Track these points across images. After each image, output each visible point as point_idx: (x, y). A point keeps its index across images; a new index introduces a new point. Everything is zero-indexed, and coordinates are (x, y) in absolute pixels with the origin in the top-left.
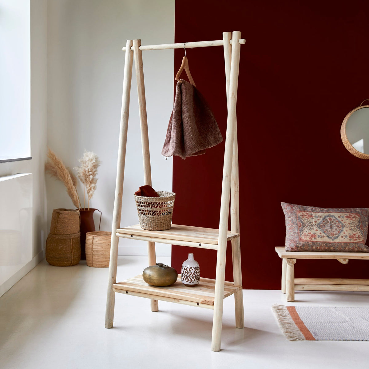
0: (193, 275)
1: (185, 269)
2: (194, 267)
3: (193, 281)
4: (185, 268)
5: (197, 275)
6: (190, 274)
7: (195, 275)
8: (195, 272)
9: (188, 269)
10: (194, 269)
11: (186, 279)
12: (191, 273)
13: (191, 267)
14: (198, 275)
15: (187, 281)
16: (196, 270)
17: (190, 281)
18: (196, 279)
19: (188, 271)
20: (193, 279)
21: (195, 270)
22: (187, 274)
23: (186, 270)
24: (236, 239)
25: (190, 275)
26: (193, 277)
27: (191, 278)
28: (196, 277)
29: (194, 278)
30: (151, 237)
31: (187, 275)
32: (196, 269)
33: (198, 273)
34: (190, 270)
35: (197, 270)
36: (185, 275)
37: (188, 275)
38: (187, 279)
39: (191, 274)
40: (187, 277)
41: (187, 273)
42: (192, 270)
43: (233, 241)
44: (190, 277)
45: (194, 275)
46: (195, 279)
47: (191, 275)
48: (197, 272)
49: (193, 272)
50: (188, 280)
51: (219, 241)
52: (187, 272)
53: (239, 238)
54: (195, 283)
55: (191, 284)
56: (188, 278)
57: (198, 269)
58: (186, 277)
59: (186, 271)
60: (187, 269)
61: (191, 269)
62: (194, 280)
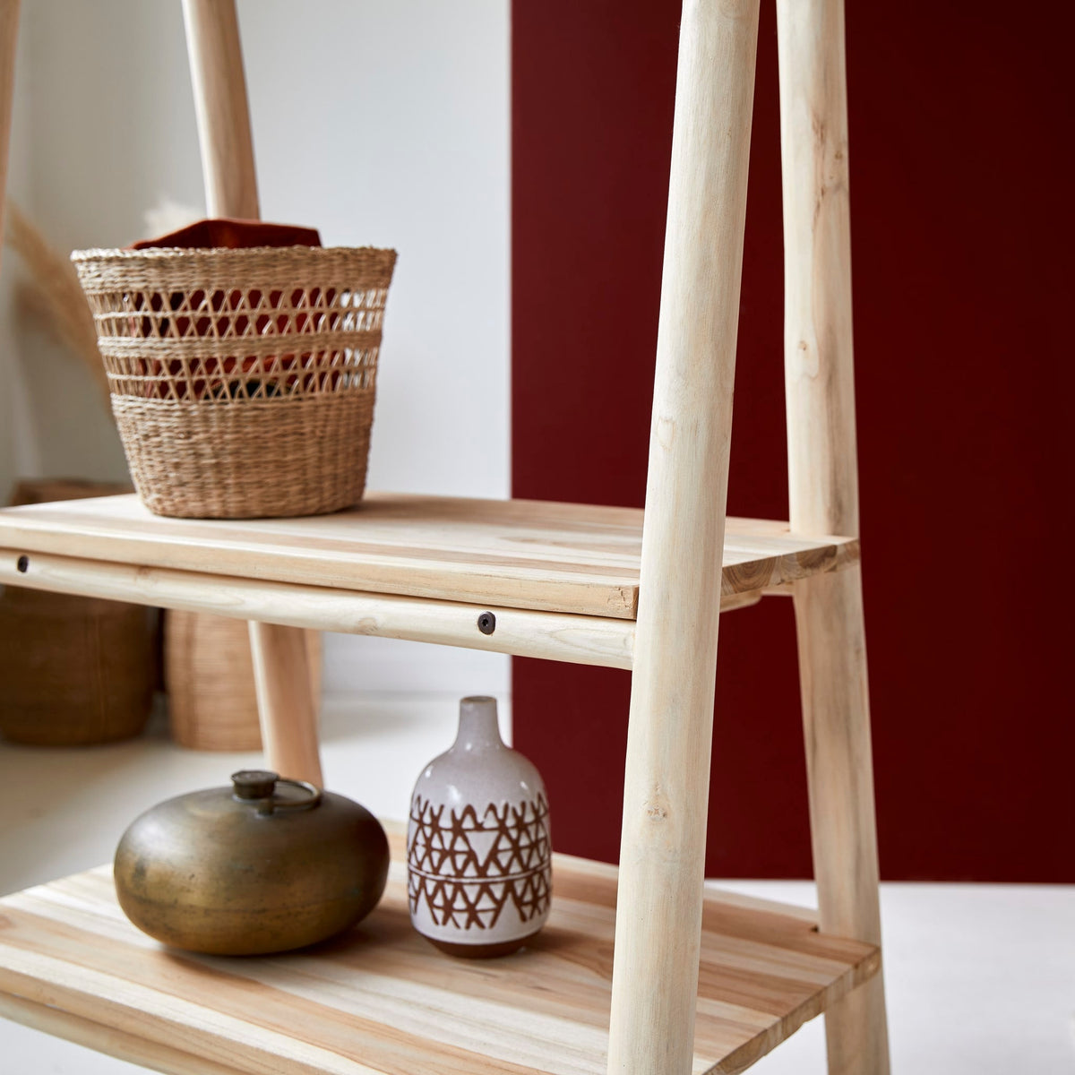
0: (482, 872)
1: (427, 819)
2: (492, 808)
3: (486, 918)
4: (422, 815)
5: (515, 868)
6: (460, 860)
7: (505, 871)
8: (505, 844)
9: (445, 822)
10: (490, 823)
11: (430, 899)
12: (471, 856)
13: (469, 810)
14: (525, 868)
15: (440, 914)
16: (514, 834)
17: (462, 918)
18: (509, 903)
19: (448, 837)
20: (485, 903)
21: (502, 829)
22: (441, 861)
23: (428, 831)
24: (822, 576)
25: (460, 873)
26: (485, 889)
27: (472, 893)
28: (509, 887)
29: (498, 894)
30: (144, 569)
31: (436, 871)
32: (510, 822)
33: (525, 854)
34: (458, 830)
35: (521, 826)
36: (427, 867)
37: (447, 869)
38: (439, 901)
39: (466, 864)
40: (440, 886)
41: (436, 856)
42: (479, 827)
43: (809, 599)
44: (458, 887)
45: (493, 871)
46: (499, 904)
47: (471, 871)
48: (516, 849)
49: (481, 844)
50: (448, 909)
51: (642, 583)
52: (436, 843)
53: (853, 574)
54: (508, 928)
55: (474, 937)
56: (449, 889)
57: (529, 818)
58: (431, 886)
59: (428, 840)
60: (435, 819)
61: (468, 824)
62: (497, 911)
